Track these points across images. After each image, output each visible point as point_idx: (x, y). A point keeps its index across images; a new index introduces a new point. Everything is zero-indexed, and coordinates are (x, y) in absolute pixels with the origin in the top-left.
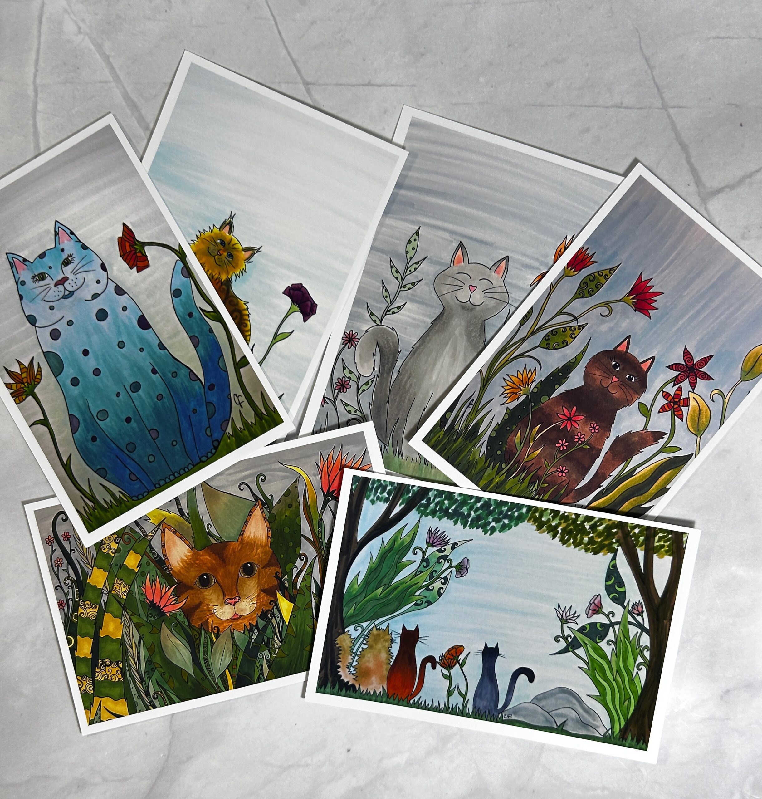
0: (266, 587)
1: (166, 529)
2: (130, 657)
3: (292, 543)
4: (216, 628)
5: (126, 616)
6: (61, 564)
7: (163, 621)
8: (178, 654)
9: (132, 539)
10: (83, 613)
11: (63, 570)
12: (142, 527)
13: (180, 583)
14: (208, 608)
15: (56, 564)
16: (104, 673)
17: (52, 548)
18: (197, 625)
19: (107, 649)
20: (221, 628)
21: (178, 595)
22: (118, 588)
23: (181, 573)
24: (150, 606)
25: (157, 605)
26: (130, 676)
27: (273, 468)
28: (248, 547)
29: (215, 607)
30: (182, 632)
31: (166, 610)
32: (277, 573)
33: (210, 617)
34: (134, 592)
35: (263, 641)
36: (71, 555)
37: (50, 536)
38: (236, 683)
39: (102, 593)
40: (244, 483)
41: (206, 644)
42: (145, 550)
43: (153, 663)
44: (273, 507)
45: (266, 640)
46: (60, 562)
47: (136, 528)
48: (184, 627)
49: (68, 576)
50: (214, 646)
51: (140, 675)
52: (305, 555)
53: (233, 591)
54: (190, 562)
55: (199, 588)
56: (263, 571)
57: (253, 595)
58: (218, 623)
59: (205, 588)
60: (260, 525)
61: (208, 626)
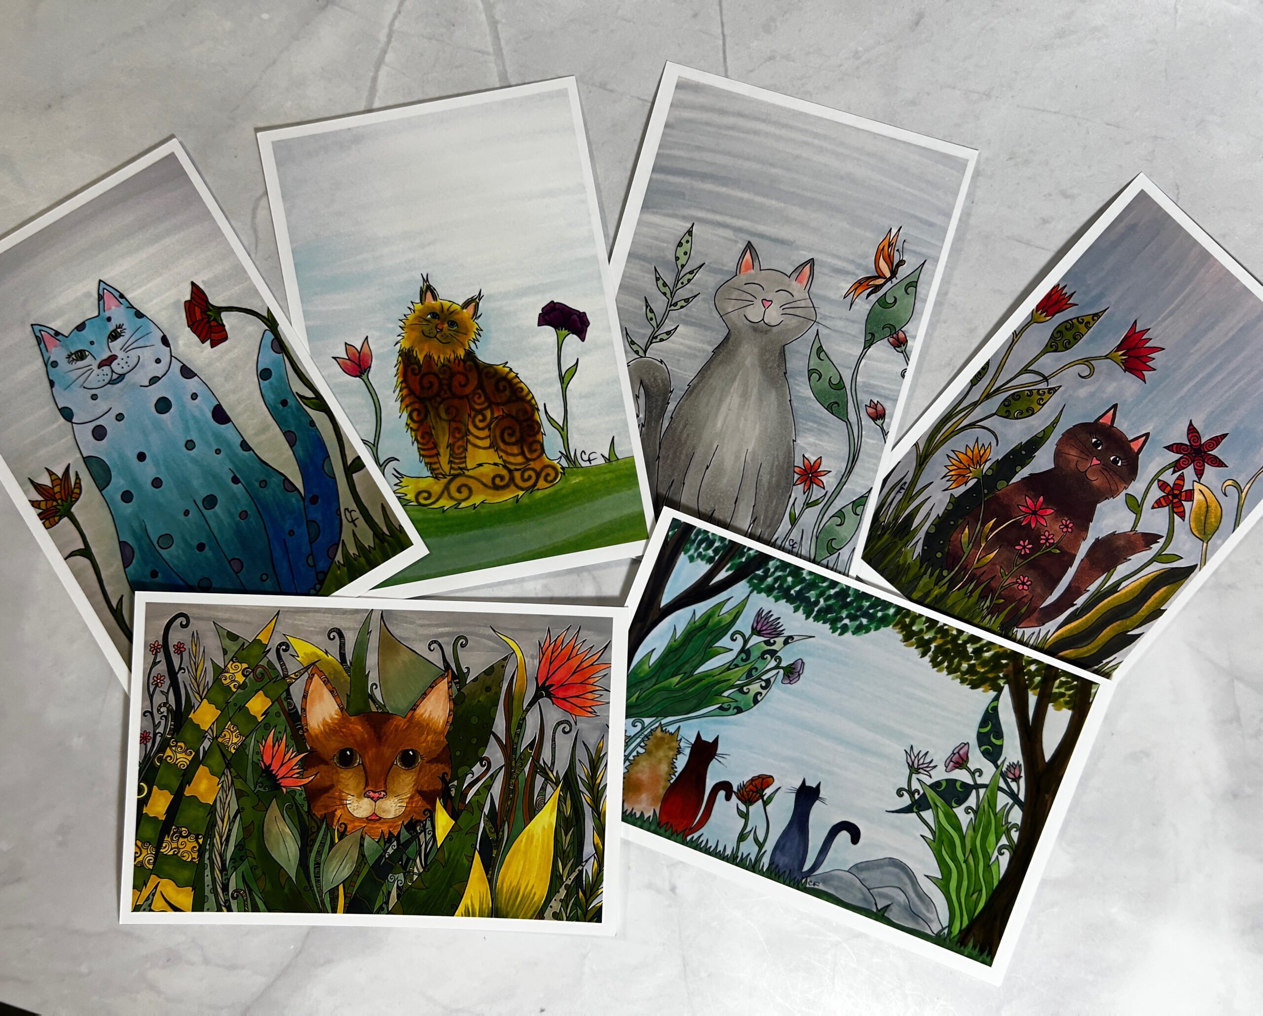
0: (425, 789)
1: (316, 675)
2: (216, 834)
3: (476, 740)
4: (343, 825)
5: (227, 776)
6: (161, 684)
7: (275, 797)
9: (266, 677)
10: (170, 756)
11: (161, 691)
12: (284, 664)
13: (313, 751)
14: (340, 795)
15: (155, 681)
16: (174, 845)
17: (155, 658)
18: (319, 813)
19: (188, 814)
20: (349, 827)
21: (306, 768)
22: (228, 736)
23: (318, 739)
24: (263, 771)
25: (274, 773)
26: (209, 858)
27: (481, 632)
28: (417, 729)
29: (350, 798)
30: (297, 818)
31: (284, 782)
32: (444, 774)
33: (339, 809)
34: (248, 748)
35: (401, 860)
36: (178, 675)
37: (158, 642)
38: (349, 906)
39: (205, 737)
40: (438, 642)
41: (323, 844)
42: (279, 695)
43: (244, 850)
44: (466, 685)
45: (404, 860)
46: (160, 681)
47: (276, 663)
48: (301, 813)
49: (165, 702)
50: (334, 849)
51: (223, 862)
52: (488, 761)
53: (379, 782)
54: (334, 727)
55: (336, 766)
56: (428, 767)
57: (405, 796)
58: (347, 819)
59: (343, 768)
60: (442, 703)
61: (334, 820)
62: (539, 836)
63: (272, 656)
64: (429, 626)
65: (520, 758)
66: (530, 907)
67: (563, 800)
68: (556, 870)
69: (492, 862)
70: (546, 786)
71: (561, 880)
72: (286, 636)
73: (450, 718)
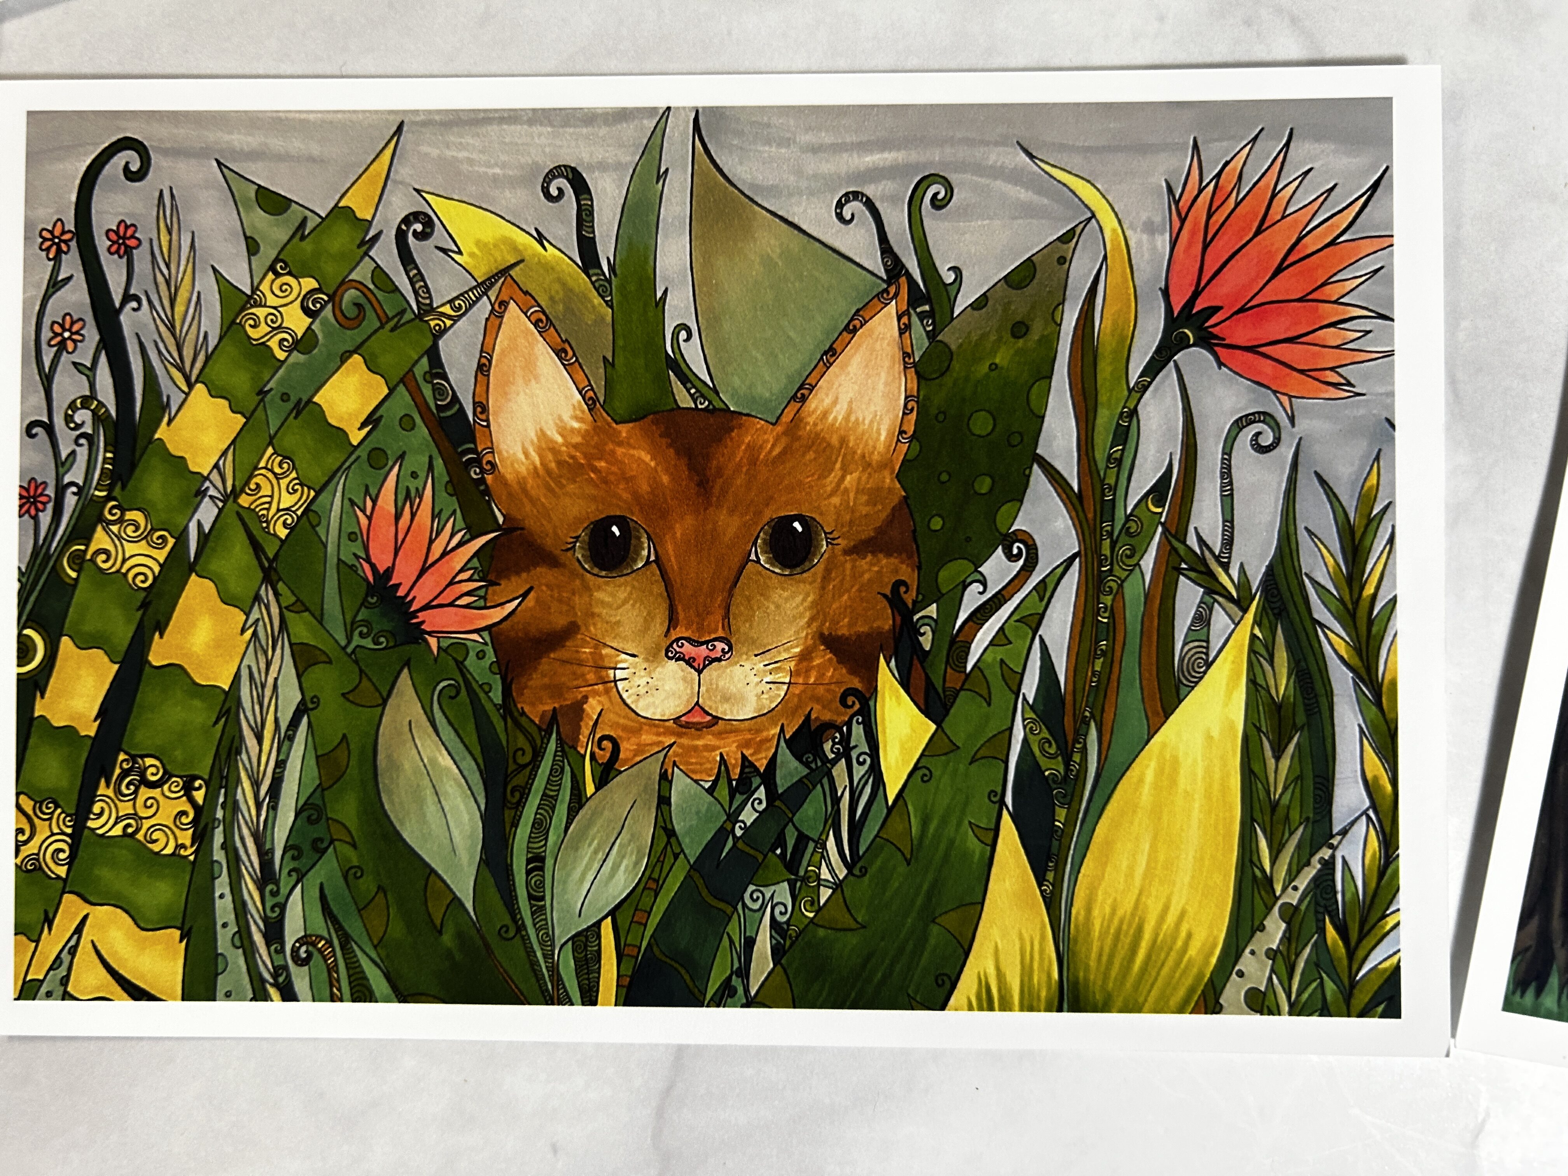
0: (843, 629)
1: (512, 305)
2: (243, 775)
3: (988, 481)
4: (605, 743)
5: (267, 607)
6: (75, 342)
7: (407, 664)
8: (431, 808)
9: (370, 313)
10: (107, 552)
11: (75, 364)
12: (420, 273)
13: (511, 529)
14: (596, 655)
15: (56, 335)
16: (126, 808)
17: (56, 270)
18: (535, 708)
19: (163, 717)
20: (627, 748)
21: (492, 577)
22: (266, 490)
23: (524, 490)
24: (371, 590)
25: (401, 593)
26: (224, 846)
27: (991, 162)
28: (811, 455)
29: (624, 660)
30: (471, 726)
31: (431, 620)
32: (903, 583)
33: (596, 693)
34: (324, 522)
35: (781, 841)
36: (122, 318)
37: (59, 223)
38: (630, 982)
39: (201, 493)
40: (863, 195)
41: (552, 797)
42: (409, 365)
43: (323, 820)
44: (952, 319)
45: (790, 843)
46: (72, 333)
47: (397, 273)
48: (483, 706)
49: (88, 393)
50: (581, 813)
51: (265, 855)
52: (1030, 542)
53: (710, 613)
54: (573, 457)
55: (582, 571)
56: (848, 566)
57: (785, 650)
58: (618, 724)
59: (603, 573)
60: (883, 375)
61: (580, 727)
62: (1195, 761)
63: (385, 253)
64: (838, 148)
65: (1125, 529)
66: (1177, 975)
67: (1263, 652)
68: (1251, 862)
69: (1055, 843)
70: (1211, 610)
71: (1267, 892)
72: (424, 194)
73: (909, 421)
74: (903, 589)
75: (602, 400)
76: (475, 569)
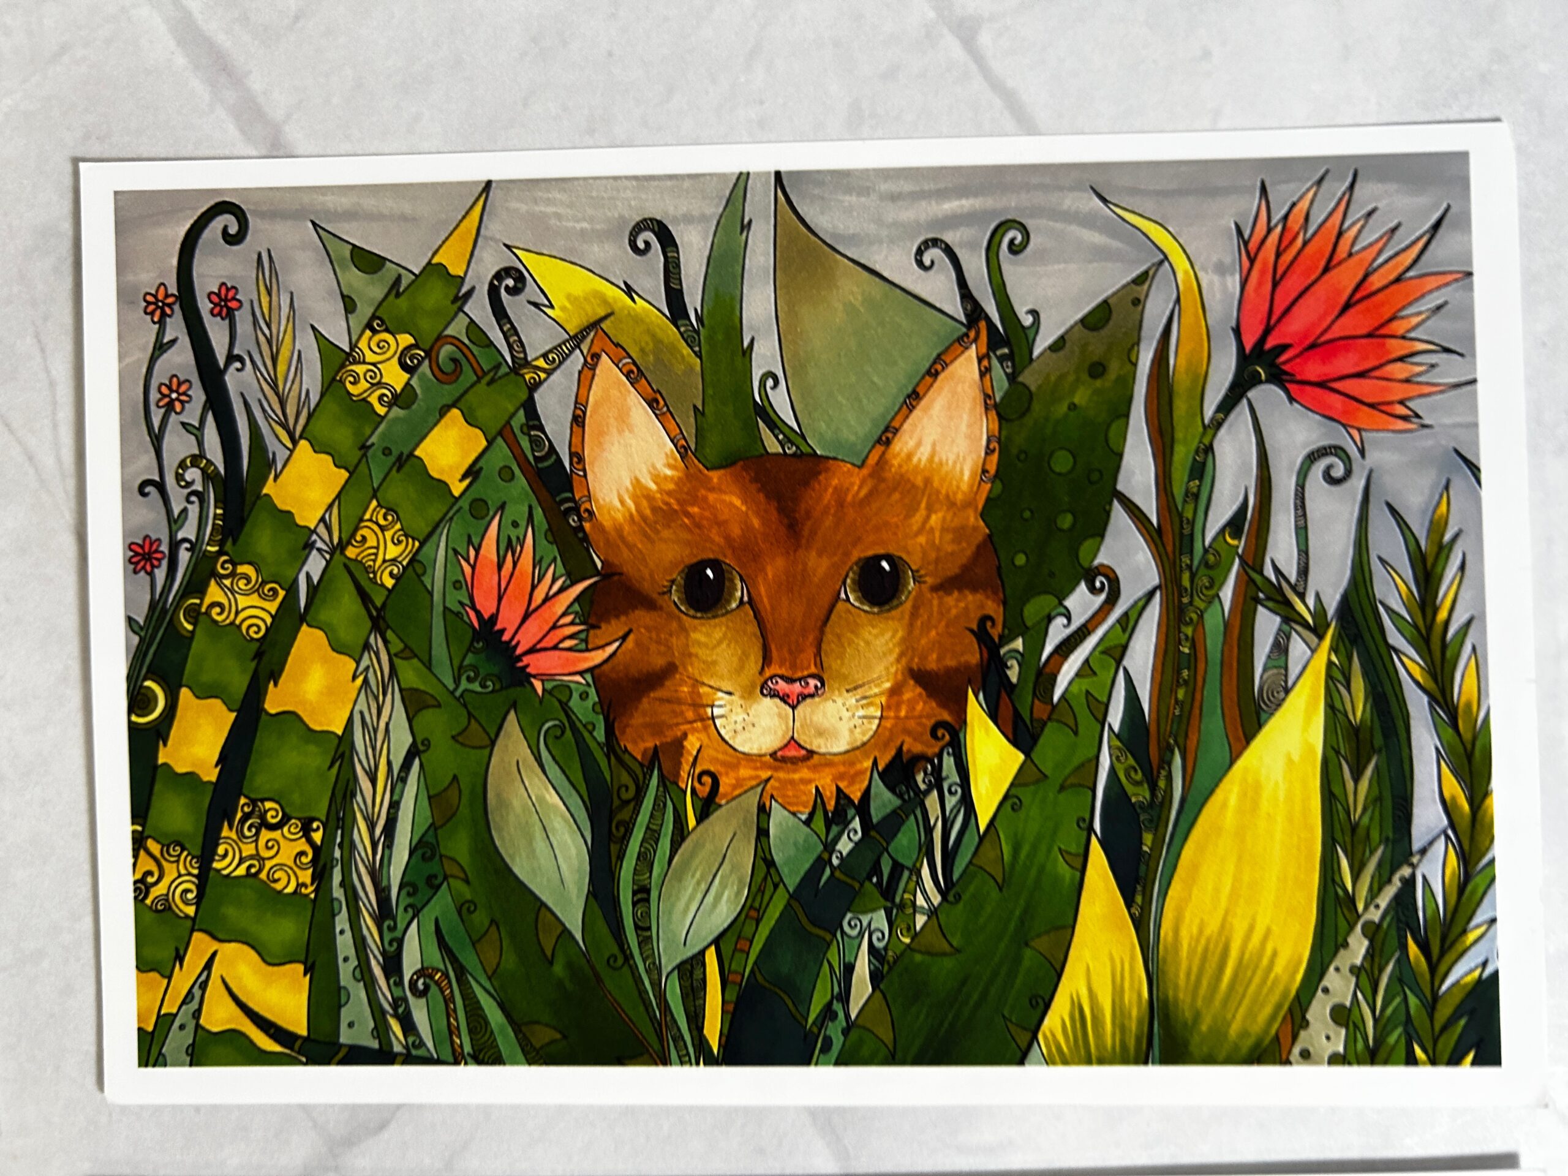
0: (933, 665)
1: (604, 357)
2: (359, 816)
3: (1069, 517)
4: (706, 777)
5: (377, 654)
6: (182, 402)
7: (514, 705)
8: (540, 844)
9: (466, 367)
10: (220, 605)
11: (183, 424)
12: (513, 327)
13: (610, 574)
14: (695, 693)
15: (164, 396)
16: (248, 850)
17: (160, 333)
18: (638, 745)
19: (280, 762)
20: (726, 781)
21: (592, 621)
22: (372, 541)
23: (622, 537)
24: (476, 635)
25: (506, 637)
26: (342, 884)
27: (1065, 207)
28: (896, 496)
29: (721, 698)
30: (577, 765)
31: (536, 663)
32: (989, 618)
33: (695, 730)
34: (429, 571)
35: (876, 869)
36: (227, 378)
37: (162, 287)
38: (735, 1009)
39: (309, 546)
40: (942, 241)
41: (655, 831)
42: (506, 418)
43: (437, 858)
44: (1031, 360)
45: (886, 870)
46: (179, 394)
47: (492, 327)
48: (588, 746)
49: (197, 452)
50: (684, 846)
51: (382, 893)
52: (1112, 575)
53: (802, 651)
54: (667, 504)
55: (676, 611)
56: (935, 602)
57: (876, 686)
58: (717, 759)
59: (699, 615)
60: (965, 417)
61: (680, 763)
62: (1277, 783)
63: (479, 309)
64: (916, 197)
65: (1203, 560)
66: (1265, 990)
67: (1340, 677)
68: (1333, 881)
69: (1143, 868)
70: (1288, 637)
71: (1349, 910)
72: (515, 250)
73: (991, 461)
74: (989, 624)
75: (693, 447)
76: (576, 613)
